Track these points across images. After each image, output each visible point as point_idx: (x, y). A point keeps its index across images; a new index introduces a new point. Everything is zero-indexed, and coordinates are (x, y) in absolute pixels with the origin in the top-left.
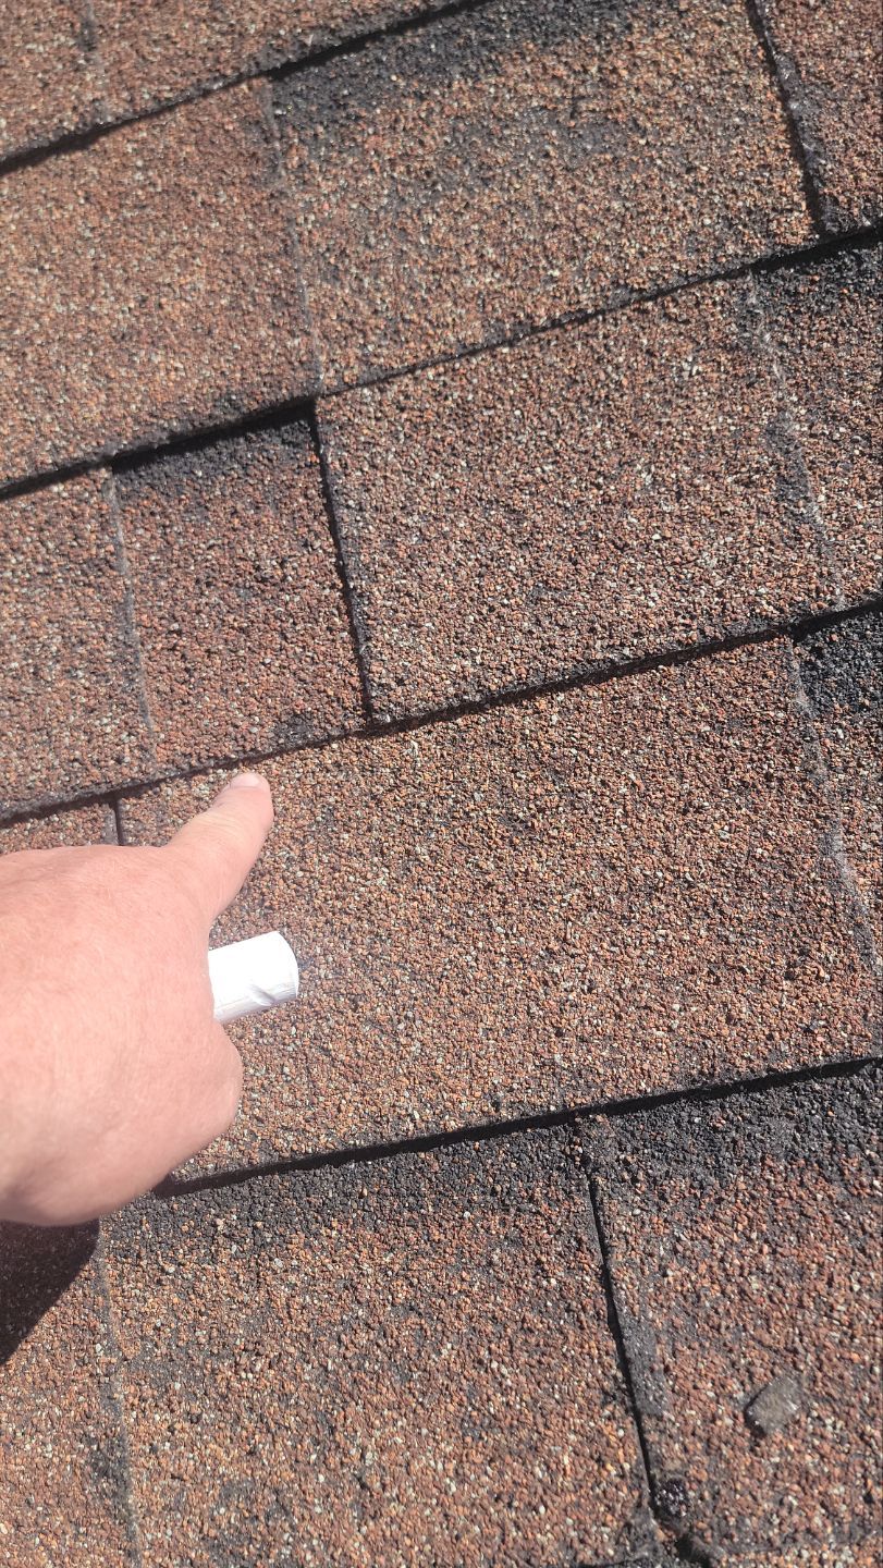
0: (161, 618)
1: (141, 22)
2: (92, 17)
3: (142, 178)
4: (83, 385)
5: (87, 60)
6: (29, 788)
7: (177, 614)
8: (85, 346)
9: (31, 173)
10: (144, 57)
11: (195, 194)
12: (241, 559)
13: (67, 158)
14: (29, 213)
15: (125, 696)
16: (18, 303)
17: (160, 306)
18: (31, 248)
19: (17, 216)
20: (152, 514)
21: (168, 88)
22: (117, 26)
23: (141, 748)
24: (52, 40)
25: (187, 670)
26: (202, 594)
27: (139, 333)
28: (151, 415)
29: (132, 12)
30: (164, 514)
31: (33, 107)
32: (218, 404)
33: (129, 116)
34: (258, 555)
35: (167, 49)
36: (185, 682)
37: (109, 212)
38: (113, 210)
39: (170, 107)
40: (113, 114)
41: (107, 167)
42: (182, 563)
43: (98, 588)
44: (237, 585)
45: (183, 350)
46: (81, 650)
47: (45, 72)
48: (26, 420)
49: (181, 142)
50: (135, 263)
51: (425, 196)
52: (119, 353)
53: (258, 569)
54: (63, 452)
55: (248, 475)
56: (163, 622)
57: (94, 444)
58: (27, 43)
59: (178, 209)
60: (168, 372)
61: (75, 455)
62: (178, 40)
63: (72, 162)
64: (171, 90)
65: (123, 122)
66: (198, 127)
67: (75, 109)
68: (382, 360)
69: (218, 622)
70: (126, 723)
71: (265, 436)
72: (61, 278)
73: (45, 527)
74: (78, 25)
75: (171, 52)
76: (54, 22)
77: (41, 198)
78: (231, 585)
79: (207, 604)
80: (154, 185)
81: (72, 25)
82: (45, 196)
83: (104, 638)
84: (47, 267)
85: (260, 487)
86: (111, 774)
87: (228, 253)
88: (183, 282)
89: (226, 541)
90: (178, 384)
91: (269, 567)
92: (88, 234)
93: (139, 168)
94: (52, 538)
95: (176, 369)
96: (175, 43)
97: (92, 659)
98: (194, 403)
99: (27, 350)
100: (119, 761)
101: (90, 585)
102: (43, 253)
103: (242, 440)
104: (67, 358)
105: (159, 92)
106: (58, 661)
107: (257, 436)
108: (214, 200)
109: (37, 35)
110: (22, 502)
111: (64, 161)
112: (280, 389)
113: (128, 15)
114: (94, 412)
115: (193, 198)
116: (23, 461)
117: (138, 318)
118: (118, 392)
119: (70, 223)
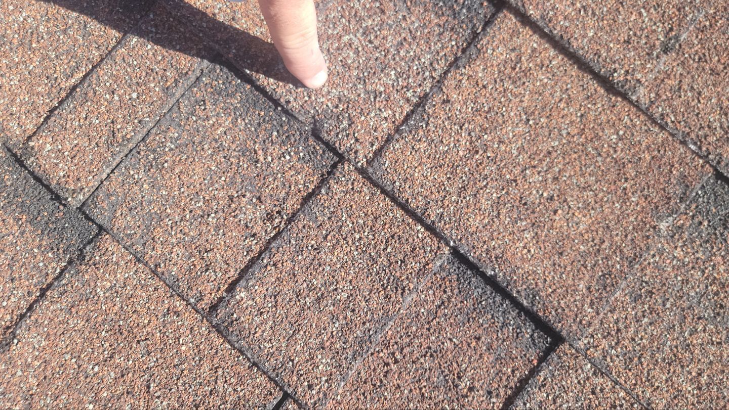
0: (396, 343)
1: (697, 68)
2: (682, 39)
3: (614, 140)
4: (484, 204)
5: (658, 57)
6: (260, 347)
7: (405, 351)
8: (505, 183)
9: (574, 71)
10: (680, 88)
11: (626, 180)
12: (457, 362)
13: (596, 85)
14: (552, 87)
15: (344, 361)
16: (501, 122)
17: (555, 212)
18: (534, 104)
19: (546, 80)
20: (445, 292)
21: (673, 119)
22: (686, 55)
23: (325, 395)
24: (655, 24)
25: (381, 381)
26: (425, 356)
27: (533, 212)
28: (496, 258)
29: (700, 59)
30: (449, 298)
31: (612, 45)
32: (528, 290)
33: (644, 107)
34: (465, 370)
35: (693, 100)
36: (374, 385)
37: (583, 136)
38: (586, 138)
39: (663, 128)
40: (639, 98)
41: (606, 114)
42: (432, 331)
43: (387, 297)
44: (443, 372)
45: (542, 245)
46: (349, 314)
47: (635, 35)
48: (443, 185)
49: (648, 148)
50: (567, 175)
51: (709, 314)
52: (515, 208)
53: (459, 378)
54: (443, 222)
55: (501, 330)
56: (396, 346)
57: (459, 237)
58: (644, 8)
59: (611, 176)
60: (524, 247)
61: (446, 232)
62: (702, 101)
63: (595, 90)
64: (673, 122)
65: (637, 105)
66: (662, 152)
67: (627, 72)
68: (611, 364)
69: (417, 378)
70: (331, 374)
71: (528, 324)
72: (530, 136)
73: (396, 238)
74: (674, 33)
75: (693, 104)
76: (666, 14)
77: (565, 87)
78: (440, 368)
79: (421, 363)
80: (615, 151)
81: (671, 29)
82: (567, 89)
83: (364, 323)
84: (531, 122)
85: (500, 341)
86: (300, 390)
87: (608, 227)
88: (576, 214)
89: (460, 346)
90: (522, 259)
91: (464, 384)
92: (564, 132)
93: (618, 134)
94: (394, 248)
95: (529, 251)
96: (699, 101)
97: (349, 326)
98: (519, 277)
99: (481, 152)
100: (310, 387)
101: (384, 289)
102: (537, 113)
103: (517, 311)
104: (492, 179)
105: (667, 115)
106: (334, 305)
107: (525, 320)
108: (630, 194)
109: (652, 10)
110: (399, 213)
111: (593, 85)
112: (560, 322)
113: (697, 57)
114: (475, 222)
115: (623, 180)
116: (422, 203)
117: (540, 203)
118: (495, 227)
119: (563, 117)
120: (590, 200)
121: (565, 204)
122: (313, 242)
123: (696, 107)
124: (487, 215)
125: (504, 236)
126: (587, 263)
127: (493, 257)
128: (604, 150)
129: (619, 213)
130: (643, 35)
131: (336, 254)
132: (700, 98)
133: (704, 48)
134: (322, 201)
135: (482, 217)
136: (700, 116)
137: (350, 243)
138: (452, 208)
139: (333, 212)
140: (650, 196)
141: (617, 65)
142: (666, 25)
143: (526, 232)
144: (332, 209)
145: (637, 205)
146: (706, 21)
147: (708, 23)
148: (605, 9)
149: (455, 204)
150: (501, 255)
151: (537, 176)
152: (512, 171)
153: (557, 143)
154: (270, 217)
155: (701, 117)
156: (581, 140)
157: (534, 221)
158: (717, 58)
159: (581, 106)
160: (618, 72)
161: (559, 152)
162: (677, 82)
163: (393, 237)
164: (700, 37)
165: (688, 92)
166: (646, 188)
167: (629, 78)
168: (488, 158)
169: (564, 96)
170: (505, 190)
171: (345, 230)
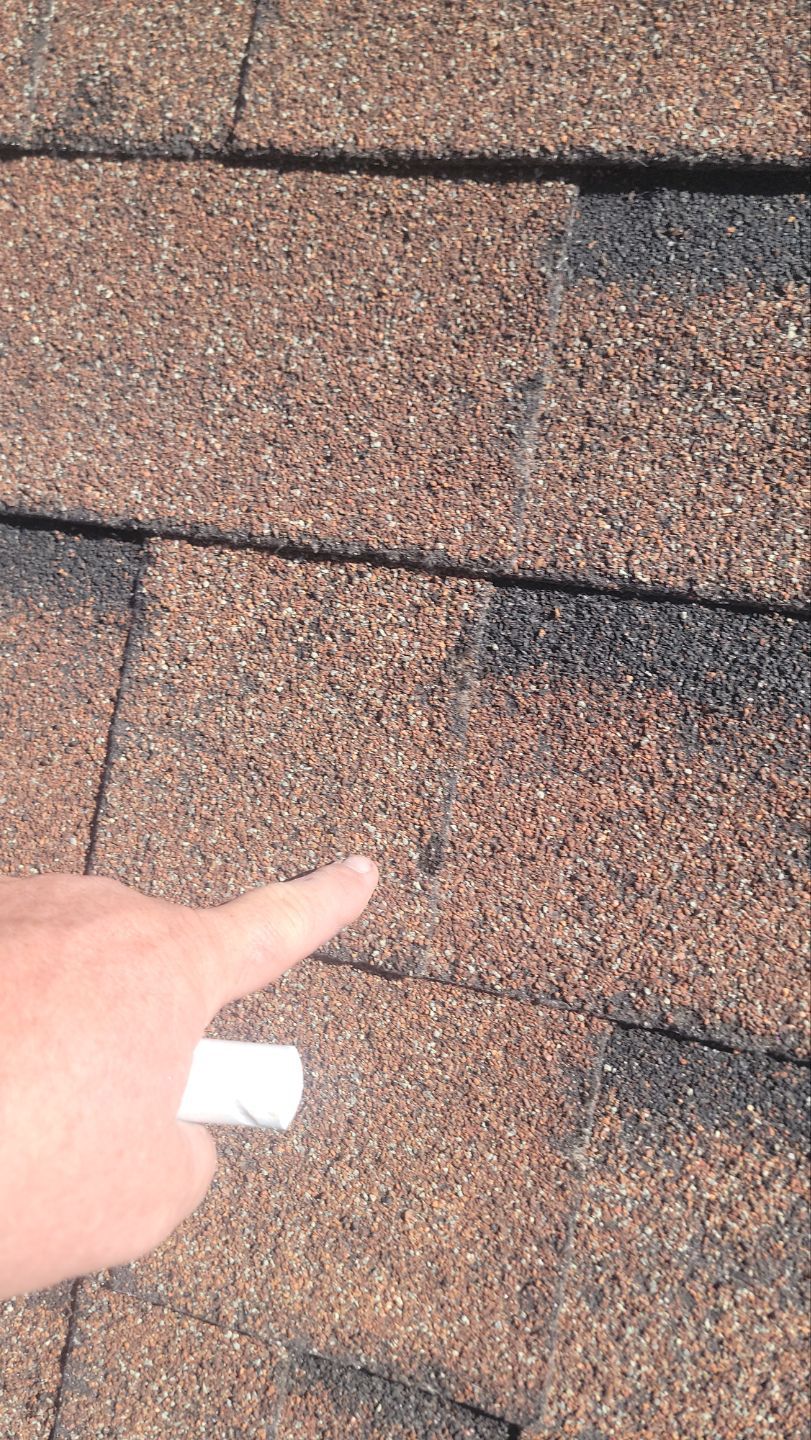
120: (446, 1170)
121: (411, 1196)
122: (101, 1425)
123: (525, 935)
124: (306, 1275)
125: (346, 1297)
126: (489, 1279)
127: (347, 1339)
128: (427, 1076)
129: (501, 1168)
130: (388, 864)
131: (139, 1429)
132: (525, 915)
133: (489, 827)
134: (83, 1358)
135: (301, 1282)
136: (538, 946)
137: (150, 1403)
138: (252, 1290)
139: (105, 1365)
140: (532, 1116)
141: (371, 936)
142: (411, 828)
143: (375, 1273)
144: (102, 1362)
145: (521, 1141)
146: (470, 781)
147: (475, 784)
148: (312, 853)
149: (254, 1280)
150: (357, 1330)
151: (350, 1171)
152: (310, 1182)
153: (354, 1100)
154: (30, 1411)
155: (541, 947)
156: (386, 1076)
157: (378, 1248)
158: (518, 833)
159: (359, 1021)
160: (377, 947)
161: (363, 1114)
162: (477, 908)
163: (201, 1365)
164: (474, 813)
165: (500, 916)
166: (520, 1105)
167: (397, 947)
168: (267, 1177)
169: (326, 1019)
170: (315, 1219)
171: (132, 1387)
